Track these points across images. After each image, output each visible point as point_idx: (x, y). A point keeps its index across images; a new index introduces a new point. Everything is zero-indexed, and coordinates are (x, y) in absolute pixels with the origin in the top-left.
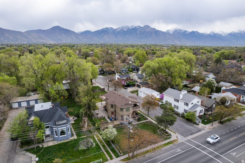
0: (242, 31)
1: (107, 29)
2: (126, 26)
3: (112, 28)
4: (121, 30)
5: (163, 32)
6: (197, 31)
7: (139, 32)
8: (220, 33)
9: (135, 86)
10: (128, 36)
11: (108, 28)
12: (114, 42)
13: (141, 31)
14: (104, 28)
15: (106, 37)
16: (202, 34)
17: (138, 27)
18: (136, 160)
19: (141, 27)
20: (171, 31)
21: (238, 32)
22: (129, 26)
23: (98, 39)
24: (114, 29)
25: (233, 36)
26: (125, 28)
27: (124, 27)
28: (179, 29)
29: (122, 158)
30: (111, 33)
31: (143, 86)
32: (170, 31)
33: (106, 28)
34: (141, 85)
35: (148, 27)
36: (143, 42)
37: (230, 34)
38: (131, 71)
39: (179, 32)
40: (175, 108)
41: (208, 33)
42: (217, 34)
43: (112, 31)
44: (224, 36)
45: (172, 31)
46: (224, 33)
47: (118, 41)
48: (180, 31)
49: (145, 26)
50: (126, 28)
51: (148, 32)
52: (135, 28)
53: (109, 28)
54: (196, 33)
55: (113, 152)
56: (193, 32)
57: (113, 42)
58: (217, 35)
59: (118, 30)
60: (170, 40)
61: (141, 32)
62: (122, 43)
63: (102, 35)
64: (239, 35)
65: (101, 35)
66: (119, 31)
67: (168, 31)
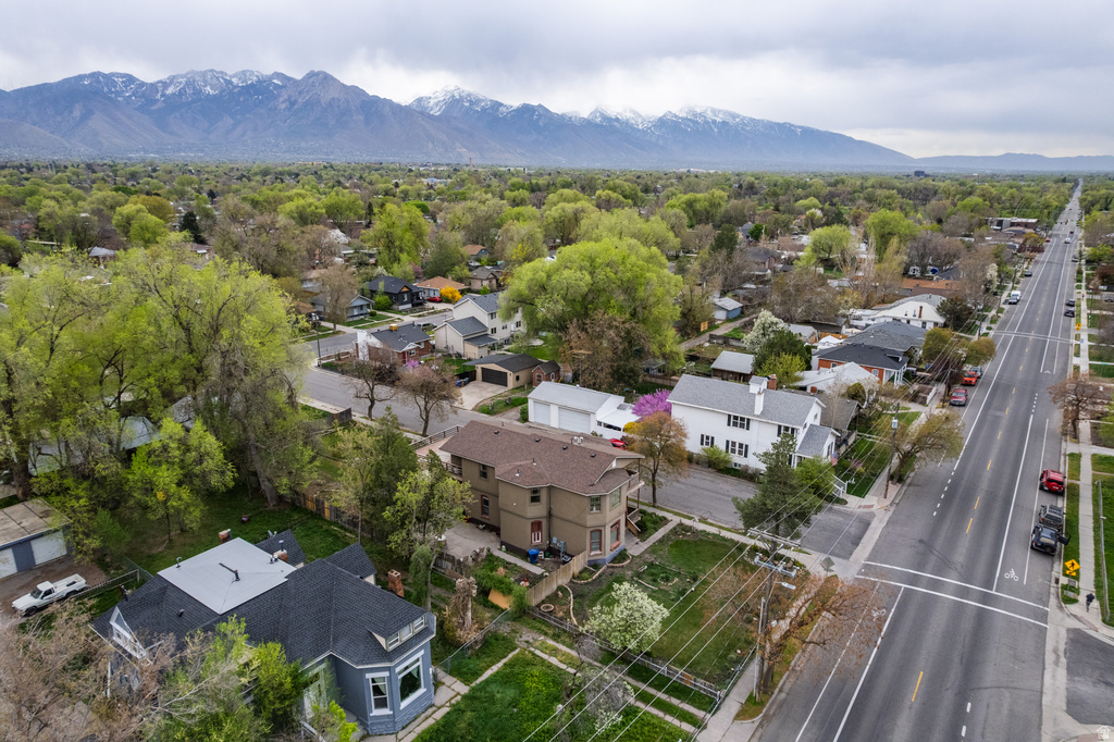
0: (699, 111)
1: (98, 82)
2: (212, 71)
3: (130, 79)
4: (184, 88)
5: (399, 106)
6: (540, 106)
7: (284, 106)
8: (628, 115)
9: (475, 379)
10: (231, 121)
11: (109, 78)
12: (157, 153)
13: (296, 101)
14: (81, 77)
15: (98, 122)
16: (562, 117)
17: (275, 81)
18: (783, 695)
19: (289, 79)
20: (432, 102)
21: (685, 115)
22: (230, 72)
23: (53, 133)
24: (143, 84)
25: (672, 128)
26: (205, 81)
27: (204, 74)
28: (469, 95)
29: (732, 705)
30: (128, 103)
31: (517, 374)
32: (431, 104)
33: (95, 76)
34: (509, 372)
35: (326, 79)
36: (308, 153)
37: (662, 123)
38: (387, 308)
39: (469, 109)
40: (733, 451)
41: (585, 114)
42: (617, 119)
43: (133, 94)
44: (640, 127)
45: (437, 104)
46: (640, 116)
47: (179, 150)
48: (470, 101)
49: (312, 75)
50: (214, 81)
51: (330, 104)
52: (259, 81)
53: (113, 74)
54: (540, 116)
55: (678, 698)
56: (526, 110)
57: (145, 151)
58: (616, 124)
59: (170, 91)
60: (433, 143)
61: (293, 104)
62: (201, 157)
63: (77, 113)
64: (689, 126)
65: (71, 112)
66: (173, 94)
67: (420, 100)
